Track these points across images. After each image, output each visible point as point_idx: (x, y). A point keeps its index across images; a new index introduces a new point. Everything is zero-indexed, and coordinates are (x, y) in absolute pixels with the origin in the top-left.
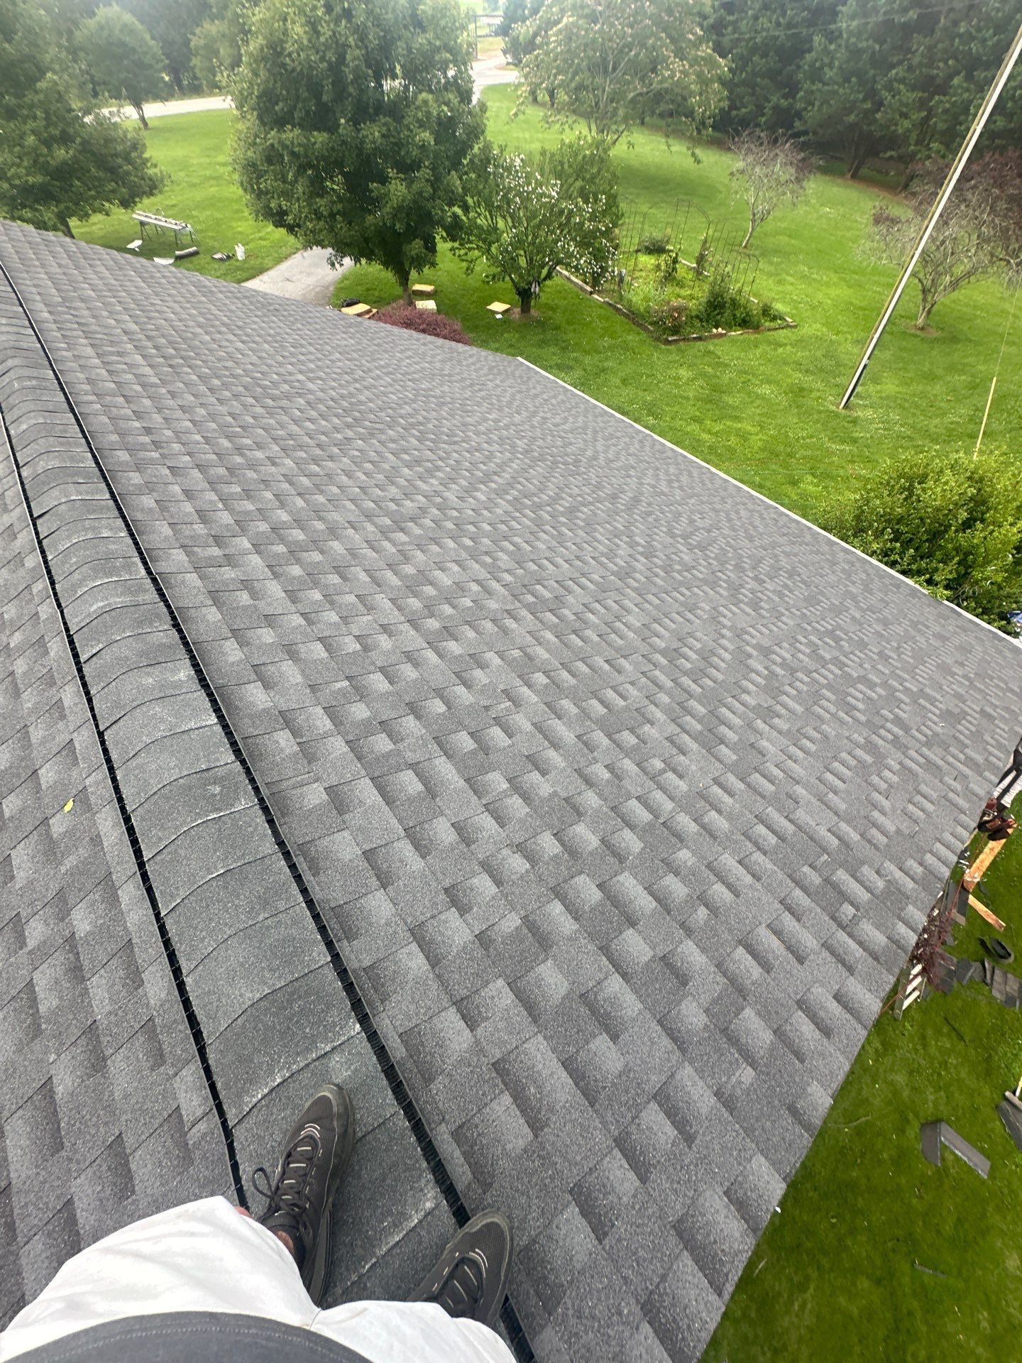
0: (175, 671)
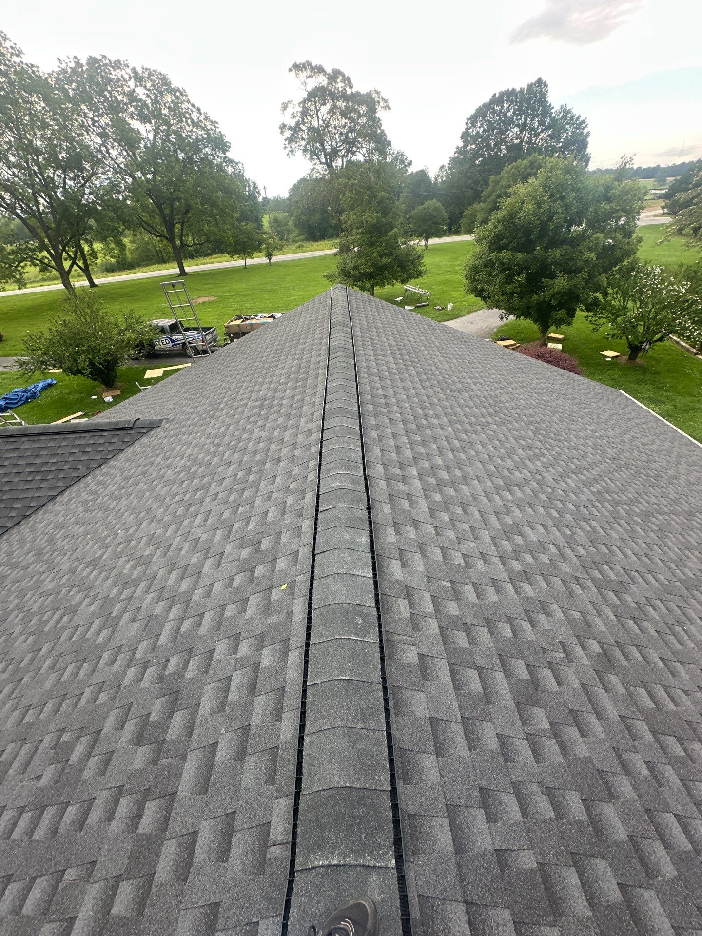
0: (361, 536)
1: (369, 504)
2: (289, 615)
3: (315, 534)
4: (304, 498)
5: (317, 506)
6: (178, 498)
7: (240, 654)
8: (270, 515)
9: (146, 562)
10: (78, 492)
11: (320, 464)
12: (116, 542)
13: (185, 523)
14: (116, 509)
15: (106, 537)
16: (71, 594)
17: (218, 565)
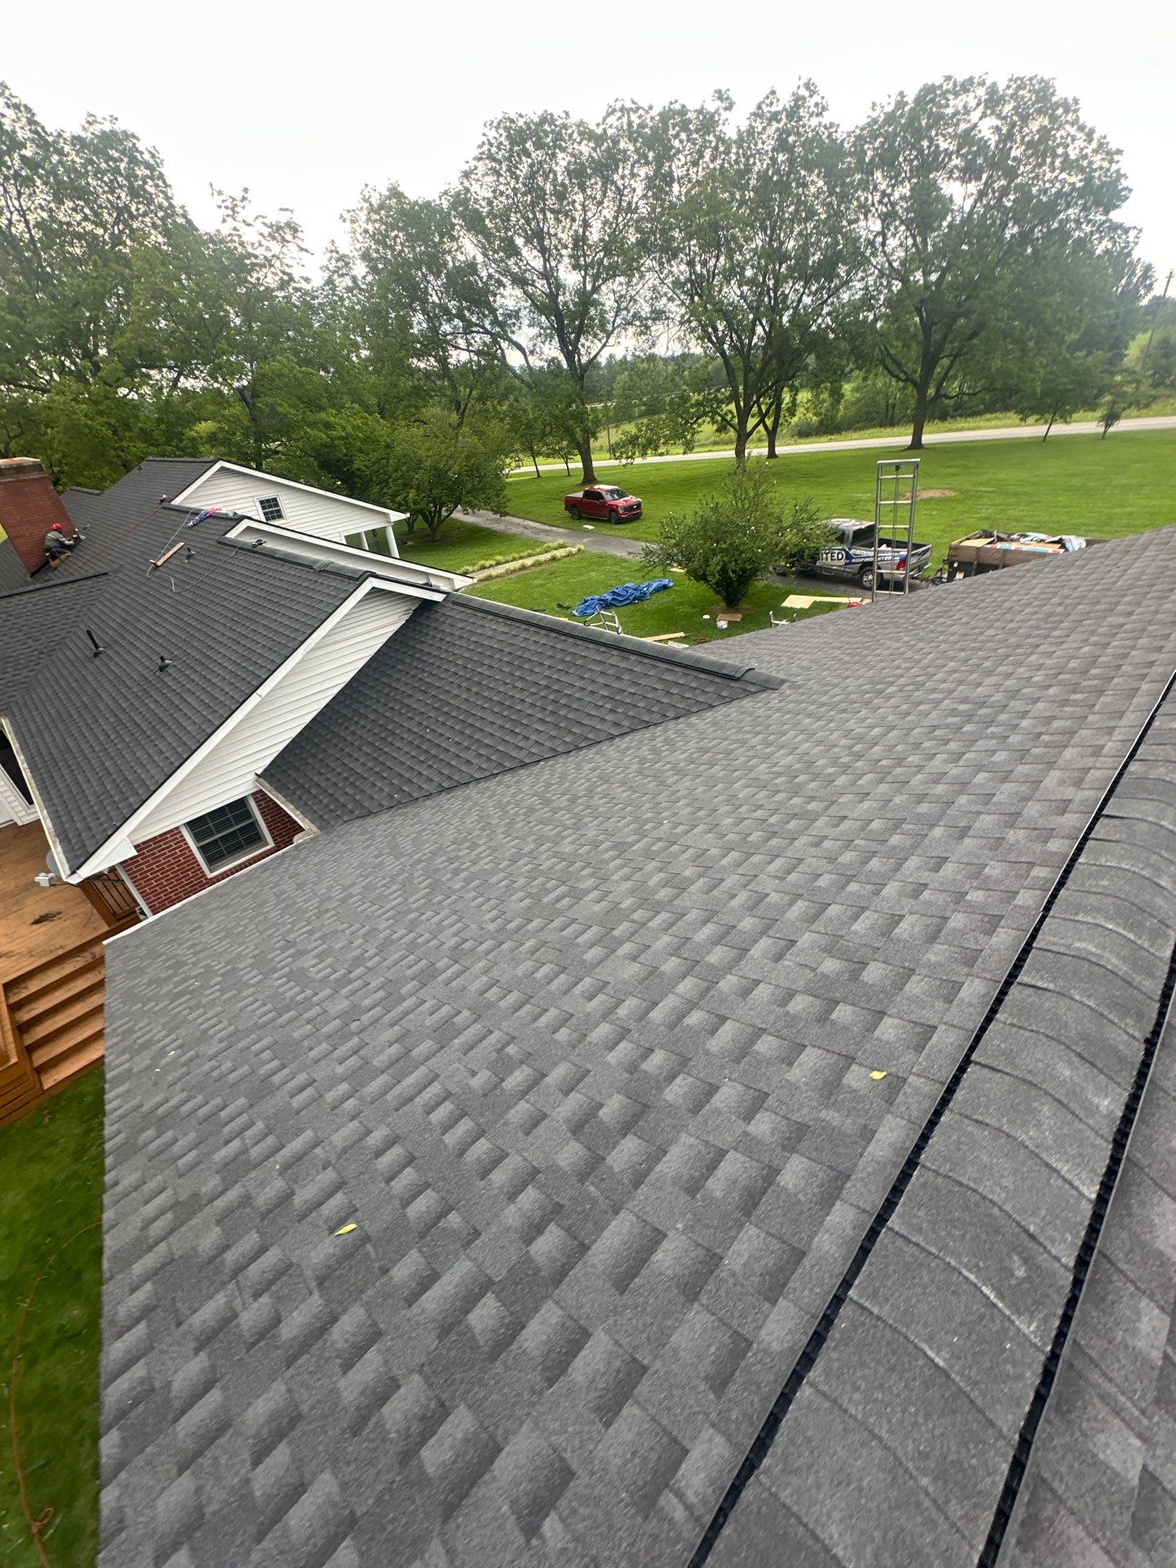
1: (1156, 1033)
2: (868, 1134)
3: (989, 1019)
4: (990, 933)
5: (1018, 967)
6: (759, 814)
7: (751, 1128)
8: (903, 925)
9: (681, 886)
10: (641, 742)
11: (1061, 883)
12: (655, 834)
13: (756, 859)
14: (674, 788)
15: (648, 821)
16: (584, 873)
17: (778, 957)
